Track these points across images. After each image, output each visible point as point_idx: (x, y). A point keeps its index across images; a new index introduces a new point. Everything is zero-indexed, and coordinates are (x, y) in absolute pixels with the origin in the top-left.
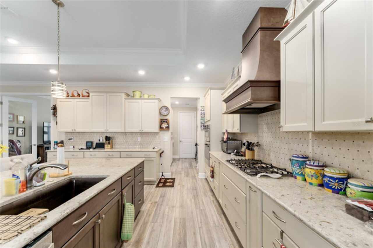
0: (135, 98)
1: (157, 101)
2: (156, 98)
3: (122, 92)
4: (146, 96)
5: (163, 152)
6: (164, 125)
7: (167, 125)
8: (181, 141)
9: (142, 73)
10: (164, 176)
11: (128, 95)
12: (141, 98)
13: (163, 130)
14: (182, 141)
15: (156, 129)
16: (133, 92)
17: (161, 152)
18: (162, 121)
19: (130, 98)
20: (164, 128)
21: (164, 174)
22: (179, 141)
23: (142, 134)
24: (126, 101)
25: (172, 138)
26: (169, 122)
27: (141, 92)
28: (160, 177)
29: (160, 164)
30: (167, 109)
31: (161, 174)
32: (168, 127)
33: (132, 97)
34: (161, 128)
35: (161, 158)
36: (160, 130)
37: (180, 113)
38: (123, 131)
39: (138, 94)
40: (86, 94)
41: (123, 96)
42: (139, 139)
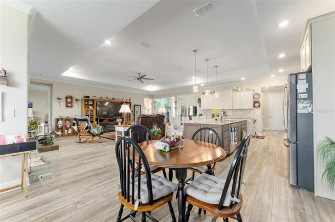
0: (238, 91)
1: (252, 91)
2: (251, 89)
3: (231, 89)
4: (245, 89)
5: (256, 120)
6: (256, 105)
7: (259, 105)
8: (271, 117)
9: (243, 79)
10: (257, 135)
11: (233, 90)
12: (241, 91)
13: (255, 108)
14: (273, 117)
15: (251, 107)
16: (237, 88)
17: (254, 120)
18: (255, 102)
19: (234, 91)
20: (257, 106)
21: (256, 133)
22: (269, 116)
23: (242, 110)
24: (234, 93)
25: (263, 114)
26: (260, 102)
27: (241, 87)
28: (254, 135)
29: (254, 128)
30: (258, 95)
31: (255, 133)
32: (259, 106)
33: (235, 90)
34: (254, 106)
35: (255, 124)
36: (254, 108)
37: (270, 95)
38: (232, 108)
39: (239, 89)
40: (213, 92)
41: (232, 90)
42: (240, 113)
